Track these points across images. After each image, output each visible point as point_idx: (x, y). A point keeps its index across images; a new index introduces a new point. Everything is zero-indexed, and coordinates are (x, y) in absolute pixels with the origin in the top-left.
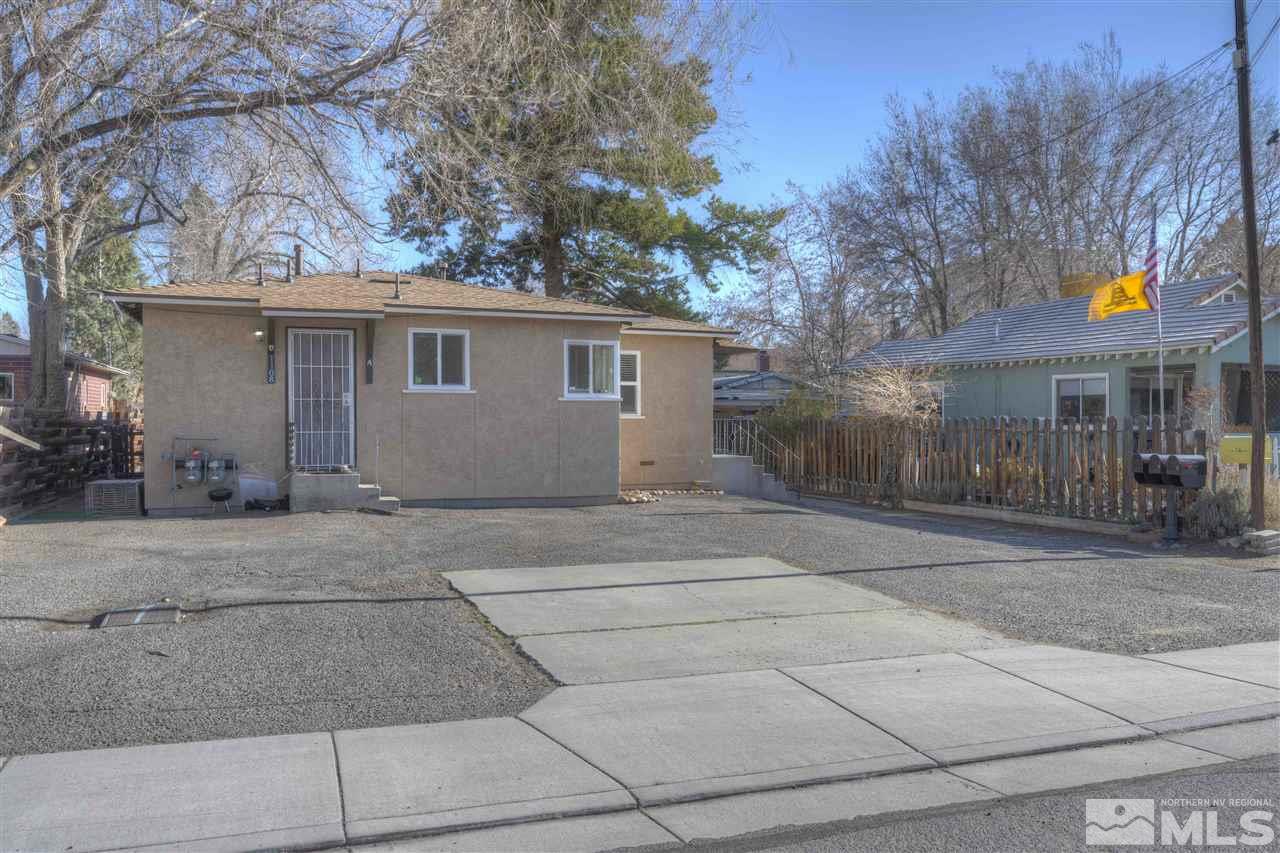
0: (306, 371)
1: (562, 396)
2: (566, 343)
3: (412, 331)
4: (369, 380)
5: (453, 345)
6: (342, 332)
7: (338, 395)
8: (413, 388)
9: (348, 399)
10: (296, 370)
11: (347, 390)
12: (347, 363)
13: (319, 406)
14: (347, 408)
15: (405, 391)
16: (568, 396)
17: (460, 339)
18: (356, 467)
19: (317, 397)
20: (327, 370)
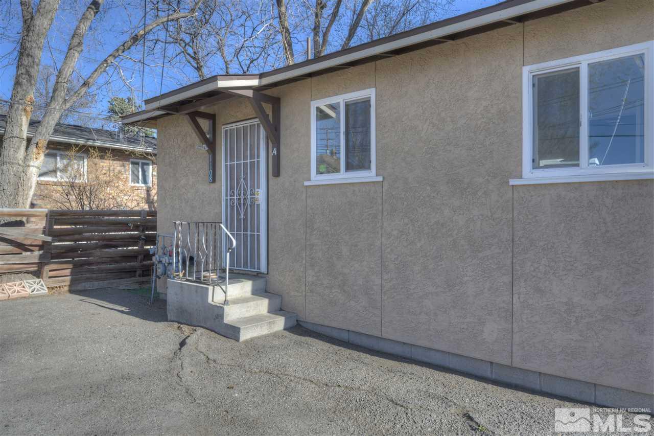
0: (232, 167)
2: (527, 73)
3: (314, 104)
6: (255, 122)
7: (253, 192)
8: (315, 178)
9: (261, 194)
10: (227, 168)
12: (258, 157)
13: (240, 205)
14: (258, 206)
15: (306, 183)
16: (530, 175)
17: (366, 103)
18: (268, 274)
19: (240, 195)
20: (245, 165)
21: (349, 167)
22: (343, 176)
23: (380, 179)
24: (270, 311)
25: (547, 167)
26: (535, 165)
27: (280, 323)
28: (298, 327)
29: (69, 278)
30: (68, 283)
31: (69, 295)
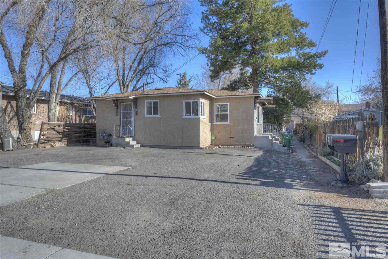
0: (124, 113)
1: (183, 117)
2: (184, 101)
3: (146, 101)
4: (137, 114)
5: (156, 104)
6: (131, 103)
7: (130, 118)
8: (146, 116)
9: (132, 119)
10: (122, 112)
11: (132, 117)
12: (132, 110)
13: (126, 121)
14: (132, 122)
15: (144, 117)
16: (185, 117)
17: (157, 102)
18: (134, 136)
19: (126, 119)
20: (128, 112)
21: (154, 114)
22: (153, 116)
23: (160, 117)
24: (136, 143)
25: (187, 116)
26: (186, 115)
27: (139, 145)
28: (142, 146)
29: (67, 142)
30: (67, 144)
31: (67, 147)
